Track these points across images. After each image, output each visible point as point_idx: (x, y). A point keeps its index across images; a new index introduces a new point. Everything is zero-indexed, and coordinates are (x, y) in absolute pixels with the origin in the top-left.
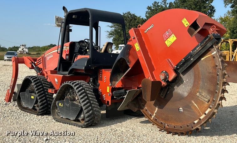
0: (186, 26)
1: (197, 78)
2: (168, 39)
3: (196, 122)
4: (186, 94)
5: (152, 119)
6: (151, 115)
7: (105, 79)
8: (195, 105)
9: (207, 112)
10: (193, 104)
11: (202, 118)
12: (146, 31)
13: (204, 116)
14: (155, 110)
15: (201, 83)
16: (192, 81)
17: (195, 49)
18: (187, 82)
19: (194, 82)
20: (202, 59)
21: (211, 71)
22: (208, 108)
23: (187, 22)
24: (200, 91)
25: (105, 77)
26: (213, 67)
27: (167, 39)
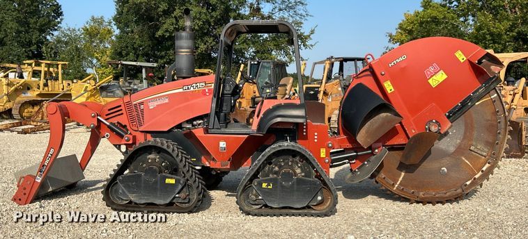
0: (462, 61)
1: (469, 128)
2: (434, 77)
3: (468, 183)
4: (452, 149)
5: (395, 188)
6: (393, 185)
7: (316, 137)
8: (467, 161)
9: (484, 169)
10: (463, 161)
11: (477, 176)
12: (392, 64)
13: (480, 173)
14: (400, 177)
15: (475, 134)
16: (462, 131)
17: (477, 90)
18: (453, 133)
19: (465, 133)
20: (477, 104)
21: (489, 118)
22: (485, 164)
23: (463, 57)
24: (474, 143)
25: (316, 134)
26: (493, 113)
27: (432, 76)
